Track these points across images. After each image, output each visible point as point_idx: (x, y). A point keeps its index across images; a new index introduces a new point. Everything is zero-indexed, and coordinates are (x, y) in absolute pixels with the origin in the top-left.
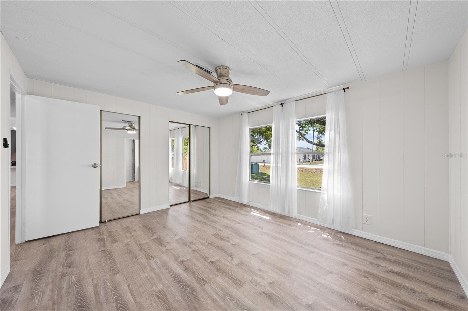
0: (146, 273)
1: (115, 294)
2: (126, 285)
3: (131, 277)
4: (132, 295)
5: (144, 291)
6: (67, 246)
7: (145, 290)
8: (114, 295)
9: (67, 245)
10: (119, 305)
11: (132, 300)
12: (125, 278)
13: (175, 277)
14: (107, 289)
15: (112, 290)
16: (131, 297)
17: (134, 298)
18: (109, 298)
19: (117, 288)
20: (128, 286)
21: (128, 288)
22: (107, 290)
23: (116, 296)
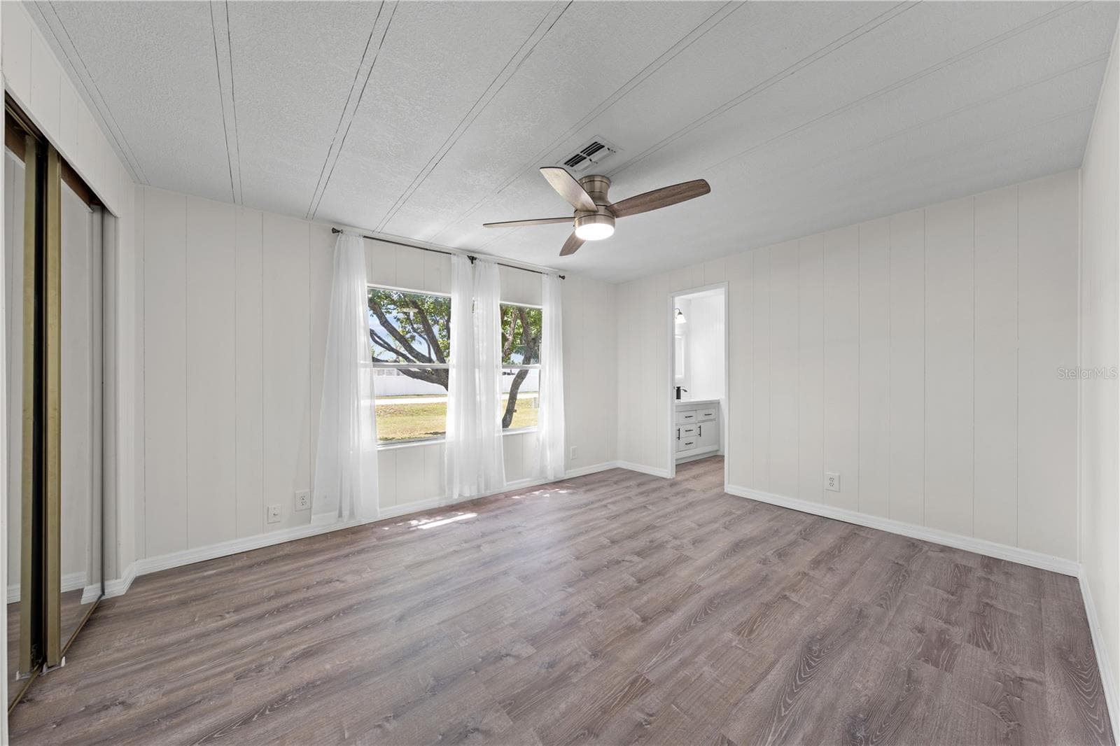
0: (701, 672)
1: (784, 707)
2: (753, 695)
3: (724, 699)
4: (767, 672)
5: (749, 656)
6: (901, 578)
7: (747, 655)
8: (787, 706)
9: (899, 579)
10: (799, 683)
11: (778, 666)
12: (733, 712)
13: (696, 619)
14: (783, 735)
15: (778, 718)
16: (774, 672)
17: (772, 665)
18: (799, 711)
19: (768, 711)
20: (752, 689)
21: (757, 689)
22: (785, 732)
23: (786, 701)
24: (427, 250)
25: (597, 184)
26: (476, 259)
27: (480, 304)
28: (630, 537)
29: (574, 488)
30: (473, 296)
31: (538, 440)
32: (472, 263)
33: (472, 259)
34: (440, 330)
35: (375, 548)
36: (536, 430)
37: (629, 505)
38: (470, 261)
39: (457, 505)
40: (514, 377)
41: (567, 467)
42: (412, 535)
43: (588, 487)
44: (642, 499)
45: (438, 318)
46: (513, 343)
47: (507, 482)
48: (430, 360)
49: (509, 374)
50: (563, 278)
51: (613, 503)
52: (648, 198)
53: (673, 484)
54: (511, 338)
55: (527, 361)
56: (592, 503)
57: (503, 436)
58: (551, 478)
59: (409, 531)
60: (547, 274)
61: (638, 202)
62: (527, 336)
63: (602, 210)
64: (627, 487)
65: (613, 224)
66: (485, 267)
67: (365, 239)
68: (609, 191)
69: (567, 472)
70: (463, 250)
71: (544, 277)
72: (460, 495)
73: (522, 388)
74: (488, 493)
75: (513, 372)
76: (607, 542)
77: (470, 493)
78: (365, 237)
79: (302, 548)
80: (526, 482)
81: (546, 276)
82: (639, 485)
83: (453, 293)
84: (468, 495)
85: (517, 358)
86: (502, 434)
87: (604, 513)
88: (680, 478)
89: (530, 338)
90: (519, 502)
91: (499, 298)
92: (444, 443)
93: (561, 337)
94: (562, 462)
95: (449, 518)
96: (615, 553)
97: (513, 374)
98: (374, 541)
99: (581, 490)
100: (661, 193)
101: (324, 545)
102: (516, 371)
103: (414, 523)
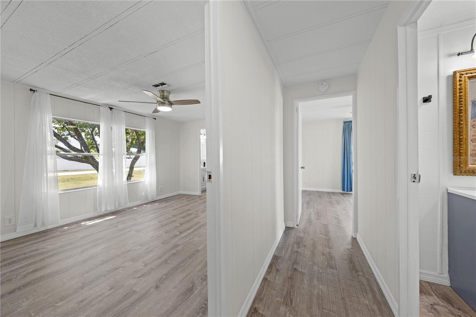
24: (87, 103)
25: (165, 94)
26: (113, 109)
27: (115, 127)
28: (181, 214)
29: (161, 202)
30: (112, 124)
31: (144, 184)
32: (111, 110)
33: (111, 109)
34: (86, 135)
35: (60, 235)
36: (143, 181)
37: (182, 205)
38: (110, 110)
39: (104, 215)
40: (132, 159)
41: (157, 195)
42: (81, 228)
43: (167, 201)
44: (188, 202)
45: (84, 129)
46: (131, 143)
47: (129, 203)
48: (81, 151)
49: (129, 158)
50: (155, 119)
51: (176, 205)
52: (182, 102)
53: (200, 196)
54: (130, 140)
55: (139, 152)
56: (168, 206)
57: (127, 184)
58: (150, 200)
59: (81, 226)
60: (148, 117)
61: (179, 102)
62: (139, 141)
63: (167, 102)
64: (182, 200)
65: (171, 107)
66: (118, 112)
67: (50, 95)
68: (170, 96)
69: (157, 197)
70: (106, 105)
71: (146, 118)
72: (105, 210)
73: (136, 164)
74: (120, 208)
75: (131, 157)
76: (171, 216)
77: (110, 208)
78: (50, 94)
79: (11, 243)
80: (139, 203)
81: (147, 118)
82: (187, 199)
83: (101, 122)
84: (110, 209)
85: (134, 150)
86: (127, 183)
87: (172, 208)
88: (203, 195)
89: (141, 142)
90: (136, 210)
91: (125, 126)
92: (97, 188)
93: (155, 143)
94: (155, 193)
95: (101, 219)
96: (174, 219)
97: (131, 158)
98: (58, 233)
99: (163, 203)
100: (186, 101)
101: (27, 239)
102: (133, 157)
103: (83, 223)
